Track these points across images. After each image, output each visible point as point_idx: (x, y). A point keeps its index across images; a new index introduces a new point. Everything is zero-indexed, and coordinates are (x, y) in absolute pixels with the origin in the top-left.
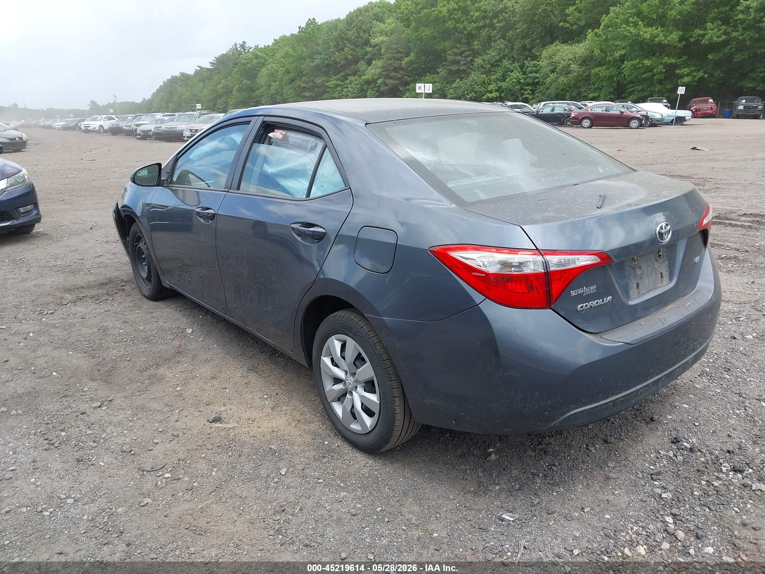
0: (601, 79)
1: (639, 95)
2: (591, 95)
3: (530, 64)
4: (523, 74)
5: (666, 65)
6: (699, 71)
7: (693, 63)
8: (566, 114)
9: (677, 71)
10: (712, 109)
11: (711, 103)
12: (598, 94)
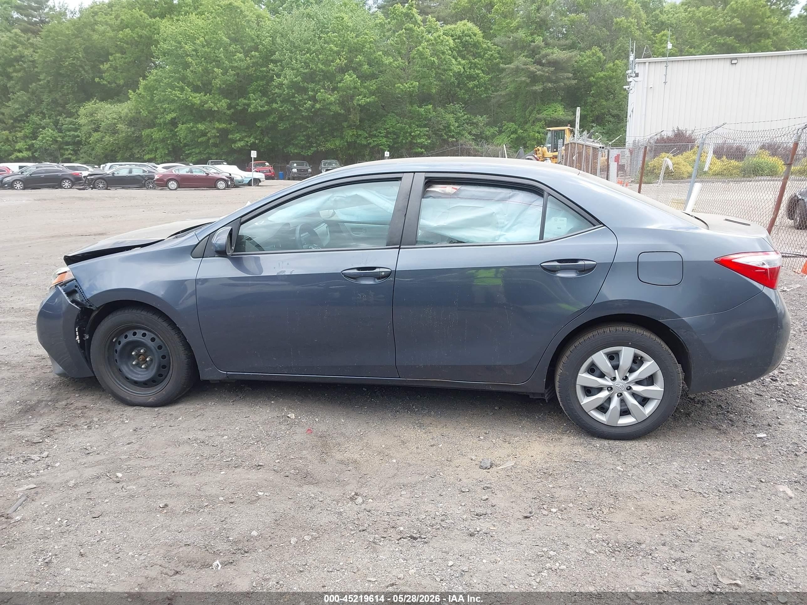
0: (154, 141)
1: (198, 158)
2: (147, 157)
3: (65, 121)
4: (59, 132)
5: (219, 130)
6: (250, 137)
7: (243, 129)
8: (146, 176)
9: (230, 136)
10: (270, 172)
11: (268, 166)
12: (154, 156)
